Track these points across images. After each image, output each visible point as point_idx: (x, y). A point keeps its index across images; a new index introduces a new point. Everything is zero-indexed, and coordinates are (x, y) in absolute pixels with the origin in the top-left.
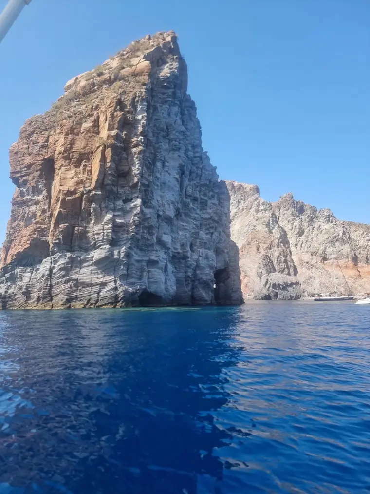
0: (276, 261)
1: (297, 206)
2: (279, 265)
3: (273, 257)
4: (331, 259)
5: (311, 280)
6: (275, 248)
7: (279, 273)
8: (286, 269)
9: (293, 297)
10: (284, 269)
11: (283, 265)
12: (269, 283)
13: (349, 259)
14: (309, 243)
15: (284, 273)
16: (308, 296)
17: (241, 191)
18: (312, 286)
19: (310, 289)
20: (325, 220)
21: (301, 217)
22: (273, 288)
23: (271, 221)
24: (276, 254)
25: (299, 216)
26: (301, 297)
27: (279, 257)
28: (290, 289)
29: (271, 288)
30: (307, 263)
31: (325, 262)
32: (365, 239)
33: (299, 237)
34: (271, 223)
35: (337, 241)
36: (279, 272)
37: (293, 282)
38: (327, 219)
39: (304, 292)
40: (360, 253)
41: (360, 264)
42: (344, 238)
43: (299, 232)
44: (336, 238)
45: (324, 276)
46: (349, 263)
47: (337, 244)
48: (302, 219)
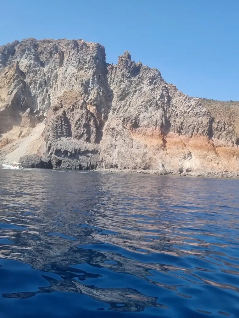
0: (74, 125)
1: (130, 67)
2: (77, 129)
3: (72, 120)
4: (142, 126)
5: (112, 148)
6: (79, 110)
7: (75, 139)
8: (85, 135)
9: (84, 167)
10: (83, 134)
11: (82, 130)
12: (52, 148)
13: (157, 127)
14: (126, 108)
15: (82, 139)
16: (106, 166)
17: (84, 50)
18: (111, 155)
19: (109, 160)
20: (148, 82)
21: (132, 79)
22: (55, 154)
23: (91, 81)
24: (77, 117)
25: (129, 78)
26: (96, 167)
27: (79, 120)
28: (82, 158)
29: (53, 155)
30: (113, 129)
31: (135, 129)
32: (186, 105)
33: (120, 100)
34: (91, 83)
35: (150, 105)
36: (76, 137)
37: (89, 149)
38: (150, 80)
39: (102, 162)
40: (174, 121)
41: (171, 133)
42: (159, 102)
43: (121, 95)
44: (150, 102)
45: (125, 145)
46: (157, 130)
47: (150, 109)
48: (132, 81)
